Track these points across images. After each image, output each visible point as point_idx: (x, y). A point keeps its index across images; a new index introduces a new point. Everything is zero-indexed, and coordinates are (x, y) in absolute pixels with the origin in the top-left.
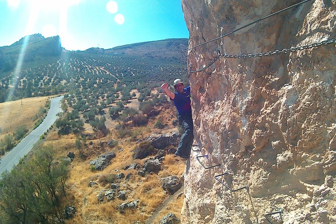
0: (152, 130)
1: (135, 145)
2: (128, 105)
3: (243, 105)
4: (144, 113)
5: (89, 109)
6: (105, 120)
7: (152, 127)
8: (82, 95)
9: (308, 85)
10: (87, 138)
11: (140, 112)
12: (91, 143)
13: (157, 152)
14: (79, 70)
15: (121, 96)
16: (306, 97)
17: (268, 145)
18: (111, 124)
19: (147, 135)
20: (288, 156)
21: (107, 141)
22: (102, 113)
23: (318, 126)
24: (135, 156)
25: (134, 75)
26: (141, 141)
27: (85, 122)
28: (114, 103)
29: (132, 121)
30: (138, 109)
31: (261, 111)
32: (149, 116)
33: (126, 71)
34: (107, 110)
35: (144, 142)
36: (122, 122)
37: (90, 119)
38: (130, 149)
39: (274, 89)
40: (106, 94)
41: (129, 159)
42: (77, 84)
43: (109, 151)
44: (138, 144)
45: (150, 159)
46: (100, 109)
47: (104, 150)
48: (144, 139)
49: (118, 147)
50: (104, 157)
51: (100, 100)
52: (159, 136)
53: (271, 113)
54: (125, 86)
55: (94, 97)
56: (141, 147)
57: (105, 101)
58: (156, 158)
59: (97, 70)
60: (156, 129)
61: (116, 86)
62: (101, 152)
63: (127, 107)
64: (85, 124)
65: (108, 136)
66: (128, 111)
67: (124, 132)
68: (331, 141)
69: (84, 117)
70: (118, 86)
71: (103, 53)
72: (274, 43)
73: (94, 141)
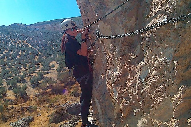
0: (68, 98)
1: (52, 111)
2: (47, 75)
3: (114, 78)
4: (62, 83)
5: (12, 78)
6: (26, 88)
7: (69, 95)
8: (6, 65)
9: (155, 61)
10: (9, 103)
11: (58, 82)
12: (13, 108)
13: (71, 117)
14: (3, 43)
15: (41, 67)
16: (154, 71)
17: (131, 112)
18: (31, 92)
19: (64, 102)
20: (145, 122)
21: (27, 106)
22: (24, 81)
23: (164, 97)
24: (51, 121)
25: (53, 48)
26: (58, 107)
27: (8, 89)
28: (35, 73)
29: (50, 90)
30: (56, 79)
31: (126, 83)
32: (66, 85)
33: (46, 45)
34: (28, 79)
35: (60, 108)
36: (41, 90)
37: (13, 87)
38: (47, 114)
39: (133, 65)
40: (28, 65)
41: (46, 123)
42: (1, 55)
43: (28, 115)
44: (55, 110)
45: (65, 123)
46: (22, 78)
47: (23, 114)
48: (60, 106)
49: (37, 112)
50: (23, 120)
51: (23, 70)
52: (73, 103)
53: (131, 85)
54: (45, 58)
55: (17, 68)
56: (57, 112)
57: (27, 71)
58: (69, 123)
59: (20, 43)
60: (72, 97)
61: (37, 58)
62: (21, 116)
63: (47, 77)
64: (8, 91)
65: (28, 102)
66: (47, 80)
67: (43, 98)
68: (174, 110)
69: (7, 84)
70: (39, 58)
71: (25, 29)
72: (135, 25)
73: (16, 106)
